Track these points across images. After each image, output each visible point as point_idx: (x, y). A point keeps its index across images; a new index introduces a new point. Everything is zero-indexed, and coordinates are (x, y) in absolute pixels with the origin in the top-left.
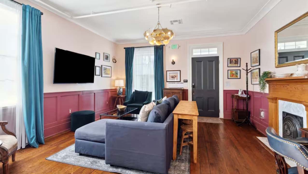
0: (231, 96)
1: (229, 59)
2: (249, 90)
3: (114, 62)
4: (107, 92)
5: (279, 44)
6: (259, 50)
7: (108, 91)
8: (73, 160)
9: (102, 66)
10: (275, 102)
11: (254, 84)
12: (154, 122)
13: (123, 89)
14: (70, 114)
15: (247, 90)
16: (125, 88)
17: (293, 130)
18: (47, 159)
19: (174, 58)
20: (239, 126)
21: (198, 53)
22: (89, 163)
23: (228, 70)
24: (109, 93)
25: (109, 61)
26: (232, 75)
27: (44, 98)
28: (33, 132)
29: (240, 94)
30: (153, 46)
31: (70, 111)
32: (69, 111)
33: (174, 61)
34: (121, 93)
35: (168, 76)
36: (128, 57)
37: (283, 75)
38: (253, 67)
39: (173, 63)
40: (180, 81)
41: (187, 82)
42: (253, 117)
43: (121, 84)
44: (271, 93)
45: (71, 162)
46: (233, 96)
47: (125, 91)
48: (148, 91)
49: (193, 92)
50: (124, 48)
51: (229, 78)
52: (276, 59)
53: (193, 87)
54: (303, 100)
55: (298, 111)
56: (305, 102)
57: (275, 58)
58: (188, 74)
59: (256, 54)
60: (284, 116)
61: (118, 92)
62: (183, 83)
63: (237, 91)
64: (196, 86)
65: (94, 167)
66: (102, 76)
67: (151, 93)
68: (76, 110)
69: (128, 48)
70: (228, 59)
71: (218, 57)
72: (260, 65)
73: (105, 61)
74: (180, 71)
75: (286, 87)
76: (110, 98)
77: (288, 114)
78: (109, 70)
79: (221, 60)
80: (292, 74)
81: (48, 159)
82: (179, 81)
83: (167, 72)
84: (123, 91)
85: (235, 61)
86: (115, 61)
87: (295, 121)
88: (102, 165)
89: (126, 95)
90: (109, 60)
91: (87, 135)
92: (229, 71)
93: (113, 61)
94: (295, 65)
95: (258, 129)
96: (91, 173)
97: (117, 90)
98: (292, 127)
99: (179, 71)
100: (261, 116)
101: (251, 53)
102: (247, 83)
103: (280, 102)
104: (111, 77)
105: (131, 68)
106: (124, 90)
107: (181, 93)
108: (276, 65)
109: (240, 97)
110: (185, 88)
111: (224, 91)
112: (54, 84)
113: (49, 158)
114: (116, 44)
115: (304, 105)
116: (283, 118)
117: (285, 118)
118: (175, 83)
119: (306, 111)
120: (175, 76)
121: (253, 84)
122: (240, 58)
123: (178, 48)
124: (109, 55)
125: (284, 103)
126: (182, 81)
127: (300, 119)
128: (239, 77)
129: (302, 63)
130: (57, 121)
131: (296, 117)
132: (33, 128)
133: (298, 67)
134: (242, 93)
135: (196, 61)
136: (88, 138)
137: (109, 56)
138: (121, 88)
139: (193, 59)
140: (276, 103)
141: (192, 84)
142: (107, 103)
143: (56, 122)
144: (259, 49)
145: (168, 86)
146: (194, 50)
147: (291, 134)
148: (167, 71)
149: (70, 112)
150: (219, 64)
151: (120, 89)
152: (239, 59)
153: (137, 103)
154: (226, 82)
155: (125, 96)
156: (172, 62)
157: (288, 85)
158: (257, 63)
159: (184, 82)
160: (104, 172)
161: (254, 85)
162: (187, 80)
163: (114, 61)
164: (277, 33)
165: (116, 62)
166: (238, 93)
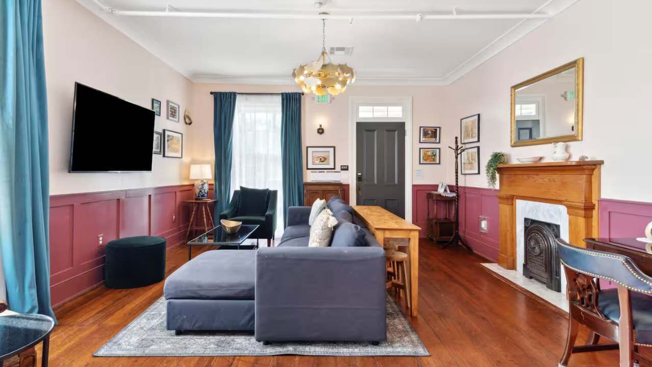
0: (426, 194)
1: (422, 129)
2: (459, 185)
3: (186, 123)
4: (174, 193)
5: (518, 107)
6: (479, 115)
7: (175, 190)
8: (169, 346)
9: (164, 131)
10: (510, 203)
11: (465, 174)
12: (354, 246)
13: (209, 185)
14: (101, 246)
15: (457, 184)
16: (213, 182)
17: (544, 245)
18: (95, 355)
19: (322, 120)
20: (444, 248)
21: (368, 114)
22: (212, 346)
23: (420, 149)
24: (178, 194)
25: (179, 121)
26: (426, 158)
27: (51, 207)
28: (31, 295)
29: (441, 191)
30: (280, 94)
31: (101, 239)
32: (98, 240)
33: (322, 127)
34: (206, 195)
35: (311, 158)
36: (221, 113)
37: (530, 160)
38: (465, 144)
39: (321, 131)
40: (334, 169)
41: (347, 169)
42: (464, 231)
43: (204, 173)
44: (504, 187)
45: (168, 352)
46: (430, 196)
47: (213, 189)
48: (270, 189)
49: (358, 189)
50: (212, 93)
51: (421, 162)
52: (513, 133)
53: (359, 179)
54: (564, 199)
55: (551, 216)
56: (566, 200)
57: (511, 131)
58: (349, 155)
59: (473, 122)
60: (527, 226)
61: (197, 191)
62: (339, 172)
63: (436, 187)
64: (364, 177)
65: (230, 352)
66: (164, 156)
67: (275, 192)
68: (112, 238)
69: (221, 93)
70: (420, 127)
71: (404, 123)
72: (479, 141)
73: (171, 120)
74: (334, 147)
75: (533, 178)
76: (179, 206)
77: (533, 222)
78: (178, 141)
79: (408, 128)
80: (541, 158)
81: (98, 355)
82: (333, 167)
83: (309, 149)
84: (209, 189)
85: (432, 133)
86: (189, 122)
87: (547, 231)
88: (246, 345)
89: (216, 198)
90: (177, 117)
91: (199, 286)
92: (422, 150)
93: (185, 119)
94: (551, 143)
95: (476, 250)
96: (231, 365)
97: (195, 187)
98: (543, 242)
99: (333, 149)
100: (482, 228)
101: (461, 120)
102: (457, 173)
103: (520, 203)
104: (182, 157)
105: (228, 139)
106: (212, 187)
107: (339, 192)
108: (513, 142)
109: (443, 196)
110: (344, 182)
111: (414, 186)
112: (69, 172)
113: (102, 352)
114: (191, 81)
115: (565, 205)
116: (526, 228)
117: (530, 228)
118: (324, 172)
119: (568, 215)
120: (323, 157)
121: (463, 174)
122: (440, 128)
123: (331, 101)
124: (179, 107)
125: (527, 203)
126: (338, 168)
127: (555, 228)
128: (438, 162)
129: (561, 142)
130: (72, 265)
131: (549, 225)
132: (30, 287)
133: (556, 147)
134: (445, 190)
135: (365, 130)
136: (202, 293)
137: (177, 109)
138: (205, 183)
139: (359, 125)
140: (512, 204)
141: (357, 174)
142: (174, 217)
143: (71, 268)
144: (478, 113)
145: (311, 177)
146: (361, 108)
147: (541, 253)
148: (307, 147)
149: (101, 242)
150: (404, 136)
151: (203, 185)
152: (438, 129)
153: (248, 215)
154: (417, 171)
155: (215, 202)
156: (318, 130)
157: (537, 175)
158: (475, 137)
159: (342, 170)
160: (258, 358)
161: (467, 176)
162: (348, 166)
163: (187, 121)
164: (515, 90)
165: (190, 124)
166: (437, 190)
